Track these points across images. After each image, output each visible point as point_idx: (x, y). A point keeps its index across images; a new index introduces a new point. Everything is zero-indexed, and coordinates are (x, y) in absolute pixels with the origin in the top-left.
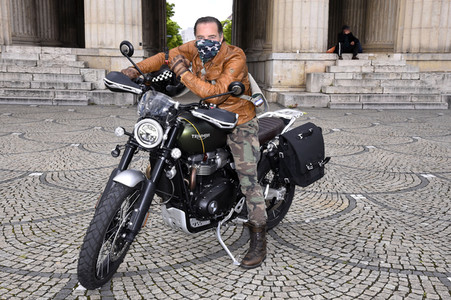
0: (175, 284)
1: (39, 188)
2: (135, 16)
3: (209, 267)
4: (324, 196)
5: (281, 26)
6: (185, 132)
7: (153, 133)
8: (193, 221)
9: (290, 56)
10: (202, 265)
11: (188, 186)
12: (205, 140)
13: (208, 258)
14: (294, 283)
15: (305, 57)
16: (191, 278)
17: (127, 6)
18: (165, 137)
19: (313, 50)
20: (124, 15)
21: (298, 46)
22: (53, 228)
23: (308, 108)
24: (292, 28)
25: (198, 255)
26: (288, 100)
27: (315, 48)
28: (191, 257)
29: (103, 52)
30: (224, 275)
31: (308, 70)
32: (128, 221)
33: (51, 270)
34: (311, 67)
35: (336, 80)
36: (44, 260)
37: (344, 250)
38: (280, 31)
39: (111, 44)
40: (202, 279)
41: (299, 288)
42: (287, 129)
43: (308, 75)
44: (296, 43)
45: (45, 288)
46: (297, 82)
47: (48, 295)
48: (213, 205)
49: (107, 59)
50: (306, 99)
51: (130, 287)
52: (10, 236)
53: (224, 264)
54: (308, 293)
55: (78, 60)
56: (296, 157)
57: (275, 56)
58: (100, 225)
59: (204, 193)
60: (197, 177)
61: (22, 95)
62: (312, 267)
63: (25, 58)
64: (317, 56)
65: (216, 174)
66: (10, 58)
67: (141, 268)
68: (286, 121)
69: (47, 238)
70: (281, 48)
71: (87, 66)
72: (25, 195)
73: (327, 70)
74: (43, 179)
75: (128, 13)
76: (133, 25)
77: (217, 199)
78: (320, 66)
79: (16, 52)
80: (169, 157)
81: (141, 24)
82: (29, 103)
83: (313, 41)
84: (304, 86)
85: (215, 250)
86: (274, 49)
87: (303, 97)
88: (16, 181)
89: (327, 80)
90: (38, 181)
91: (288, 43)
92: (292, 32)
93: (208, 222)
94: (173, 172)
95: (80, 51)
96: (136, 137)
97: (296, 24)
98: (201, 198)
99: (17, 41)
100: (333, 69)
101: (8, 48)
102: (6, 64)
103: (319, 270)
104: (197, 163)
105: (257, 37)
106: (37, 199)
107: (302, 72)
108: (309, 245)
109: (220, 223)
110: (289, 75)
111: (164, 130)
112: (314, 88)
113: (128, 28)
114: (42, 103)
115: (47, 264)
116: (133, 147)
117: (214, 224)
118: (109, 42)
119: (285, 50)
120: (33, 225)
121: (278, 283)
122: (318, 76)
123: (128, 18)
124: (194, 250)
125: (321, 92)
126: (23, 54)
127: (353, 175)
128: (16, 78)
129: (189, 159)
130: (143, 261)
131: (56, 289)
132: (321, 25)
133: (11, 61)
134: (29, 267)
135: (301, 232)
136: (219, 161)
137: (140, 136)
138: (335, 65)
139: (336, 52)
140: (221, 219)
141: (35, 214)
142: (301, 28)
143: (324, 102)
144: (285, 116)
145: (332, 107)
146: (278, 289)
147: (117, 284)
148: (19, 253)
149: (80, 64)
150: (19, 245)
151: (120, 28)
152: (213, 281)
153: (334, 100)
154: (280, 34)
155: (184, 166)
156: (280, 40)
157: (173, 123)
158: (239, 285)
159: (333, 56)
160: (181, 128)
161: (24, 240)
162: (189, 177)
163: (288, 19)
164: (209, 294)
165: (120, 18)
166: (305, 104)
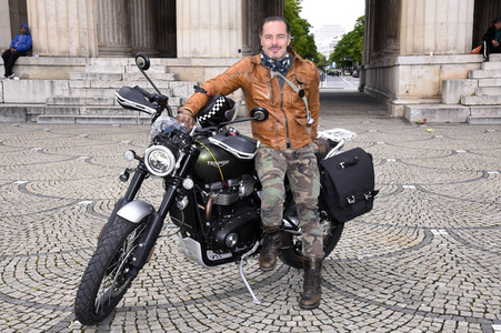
0: (178, 321)
1: (82, 217)
2: (233, 18)
3: (223, 304)
5: (410, 23)
7: (164, 161)
9: (421, 60)
10: (217, 302)
12: (223, 168)
13: (227, 295)
14: (308, 324)
15: (440, 60)
16: (198, 315)
17: (224, 7)
18: (178, 165)
19: (451, 52)
20: (220, 18)
21: (432, 47)
22: (79, 259)
23: (440, 124)
24: (424, 24)
25: (218, 292)
26: (415, 115)
27: (455, 48)
28: (209, 294)
29: (196, 62)
30: (234, 313)
31: (444, 76)
32: (131, 256)
33: (58, 302)
34: (448, 73)
35: (480, 88)
36: (55, 293)
37: (386, 291)
38: (410, 28)
39: (205, 52)
40: (209, 316)
41: (311, 329)
43: (444, 82)
44: (429, 43)
45: (43, 320)
46: (430, 91)
47: (44, 328)
48: (231, 238)
49: (200, 70)
50: (438, 112)
52: (31, 267)
53: (241, 302)
55: (167, 72)
56: (335, 189)
57: (401, 60)
58: (103, 256)
60: (214, 206)
61: (105, 114)
62: (339, 307)
63: (110, 72)
64: (457, 59)
65: (239, 204)
66: (94, 71)
67: (151, 303)
69: (67, 270)
70: (410, 50)
71: (177, 78)
72: (65, 224)
73: (469, 76)
74: (90, 209)
75: (225, 14)
76: (231, 29)
77: (237, 231)
78: (462, 71)
79: (101, 65)
80: (180, 186)
81: (240, 27)
82: (112, 122)
83: (451, 39)
84: (438, 97)
86: (402, 51)
87: (434, 110)
88: (62, 210)
89: (469, 87)
90: (84, 209)
91: (418, 43)
92: (424, 30)
93: (229, 255)
94: (184, 203)
95: (170, 61)
96: (146, 163)
97: (430, 19)
98: (219, 229)
99: (104, 51)
100: (477, 74)
101: (93, 60)
102: (89, 78)
103: (345, 311)
104: (216, 191)
106: (75, 229)
107: (437, 80)
108: (348, 284)
109: (243, 256)
110: (419, 83)
112: (450, 99)
113: (225, 33)
114: (125, 122)
115: (56, 296)
118: (202, 50)
119: (415, 52)
120: (59, 256)
122: (457, 83)
123: (225, 20)
124: (216, 287)
125: (460, 103)
126: (108, 67)
127: (449, 206)
128: (98, 94)
129: (207, 186)
130: (156, 296)
131: (54, 323)
132: (463, 19)
133: (95, 75)
134: (36, 299)
136: (242, 189)
138: (481, 68)
139: (481, 52)
141: (66, 245)
142: (435, 24)
143: (463, 116)
144: (333, 138)
145: (471, 122)
147: (118, 319)
148: (34, 284)
149: (170, 77)
150: (37, 277)
151: (215, 33)
152: (220, 318)
153: (475, 114)
154: (409, 33)
155: (199, 194)
156: (409, 39)
159: (477, 58)
161: (43, 271)
163: (419, 13)
165: (215, 21)
166: (438, 118)
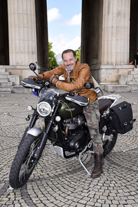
0: (58, 186)
2: (34, 49)
3: (75, 176)
4: (132, 138)
5: (106, 51)
6: (62, 108)
7: (47, 108)
8: (67, 153)
9: (110, 67)
10: (72, 175)
11: (64, 135)
12: (73, 112)
13: (75, 171)
14: (120, 185)
15: (118, 67)
16: (66, 182)
18: (53, 111)
19: (122, 64)
20: (28, 48)
21: (115, 62)
23: (120, 92)
24: (111, 53)
25: (70, 170)
26: (110, 88)
27: (123, 62)
28: (66, 171)
29: (18, 67)
30: (83, 180)
31: (120, 74)
32: (34, 153)
34: (121, 72)
35: (134, 78)
38: (105, 54)
40: (72, 183)
41: (123, 188)
42: (113, 105)
43: (120, 76)
46: (115, 80)
48: (77, 144)
49: (20, 71)
50: (119, 88)
51: (36, 188)
53: (83, 175)
54: (127, 190)
55: (6, 71)
56: (119, 119)
57: (102, 67)
58: (20, 156)
59: (72, 138)
60: (69, 130)
62: (129, 176)
64: (124, 67)
65: (78, 128)
67: (41, 177)
68: (113, 101)
70: (106, 63)
71: (10, 74)
73: (129, 73)
76: (33, 53)
77: (79, 141)
78: (126, 71)
80: (55, 120)
81: (36, 53)
83: (122, 59)
84: (118, 82)
85: (77, 167)
86: (102, 63)
91: (110, 61)
92: (112, 55)
93: (74, 153)
94: (56, 128)
96: (38, 111)
97: (114, 51)
98: (70, 141)
100: (132, 73)
103: (133, 178)
104: (69, 123)
105: (94, 58)
107: (117, 75)
108: (126, 164)
109: (80, 154)
110: (110, 76)
111: (52, 107)
112: (122, 83)
116: (36, 116)
117: (77, 154)
118: (21, 62)
119: (108, 64)
121: (111, 185)
122: (125, 76)
123: (30, 50)
125: (127, 84)
129: (65, 121)
130: (42, 174)
132: (126, 51)
135: (122, 157)
136: (79, 122)
137: (40, 110)
138: (133, 70)
139: (133, 64)
140: (81, 151)
142: (116, 52)
143: (129, 89)
144: (112, 98)
145: (132, 92)
146: (112, 188)
147: (29, 186)
149: (7, 73)
151: (26, 55)
152: (77, 184)
153: (133, 89)
154: (106, 56)
155: (62, 125)
156: (106, 59)
157: (56, 103)
158: (91, 186)
159: (132, 66)
160: (60, 106)
162: (65, 131)
163: (109, 49)
164: (76, 191)
165: (26, 50)
166: (119, 90)
